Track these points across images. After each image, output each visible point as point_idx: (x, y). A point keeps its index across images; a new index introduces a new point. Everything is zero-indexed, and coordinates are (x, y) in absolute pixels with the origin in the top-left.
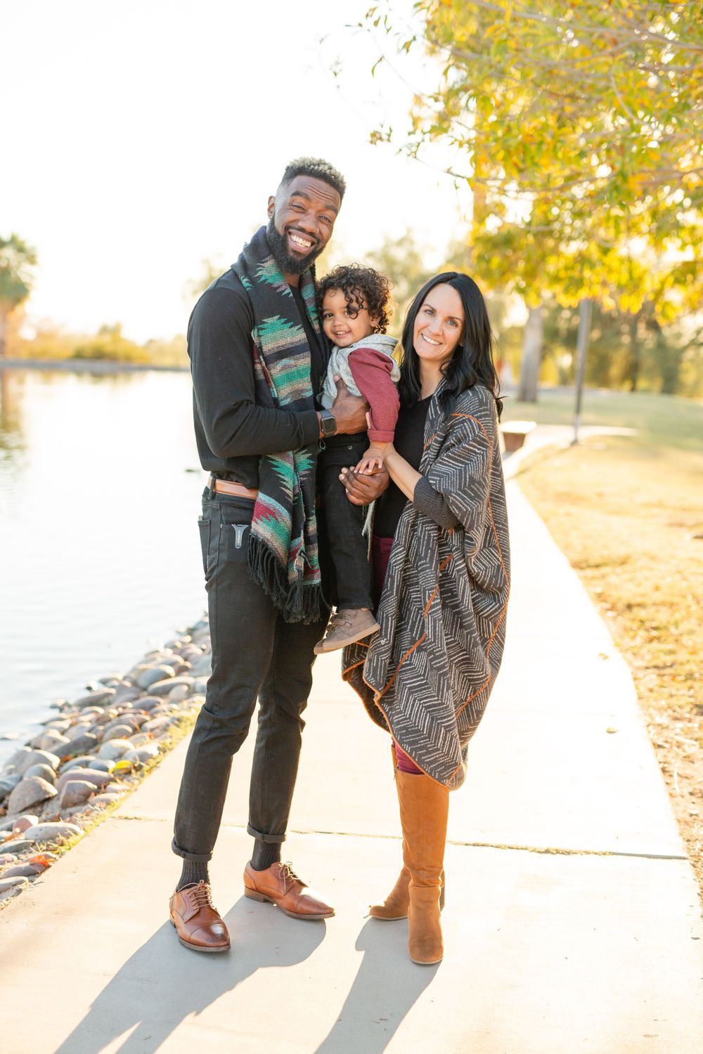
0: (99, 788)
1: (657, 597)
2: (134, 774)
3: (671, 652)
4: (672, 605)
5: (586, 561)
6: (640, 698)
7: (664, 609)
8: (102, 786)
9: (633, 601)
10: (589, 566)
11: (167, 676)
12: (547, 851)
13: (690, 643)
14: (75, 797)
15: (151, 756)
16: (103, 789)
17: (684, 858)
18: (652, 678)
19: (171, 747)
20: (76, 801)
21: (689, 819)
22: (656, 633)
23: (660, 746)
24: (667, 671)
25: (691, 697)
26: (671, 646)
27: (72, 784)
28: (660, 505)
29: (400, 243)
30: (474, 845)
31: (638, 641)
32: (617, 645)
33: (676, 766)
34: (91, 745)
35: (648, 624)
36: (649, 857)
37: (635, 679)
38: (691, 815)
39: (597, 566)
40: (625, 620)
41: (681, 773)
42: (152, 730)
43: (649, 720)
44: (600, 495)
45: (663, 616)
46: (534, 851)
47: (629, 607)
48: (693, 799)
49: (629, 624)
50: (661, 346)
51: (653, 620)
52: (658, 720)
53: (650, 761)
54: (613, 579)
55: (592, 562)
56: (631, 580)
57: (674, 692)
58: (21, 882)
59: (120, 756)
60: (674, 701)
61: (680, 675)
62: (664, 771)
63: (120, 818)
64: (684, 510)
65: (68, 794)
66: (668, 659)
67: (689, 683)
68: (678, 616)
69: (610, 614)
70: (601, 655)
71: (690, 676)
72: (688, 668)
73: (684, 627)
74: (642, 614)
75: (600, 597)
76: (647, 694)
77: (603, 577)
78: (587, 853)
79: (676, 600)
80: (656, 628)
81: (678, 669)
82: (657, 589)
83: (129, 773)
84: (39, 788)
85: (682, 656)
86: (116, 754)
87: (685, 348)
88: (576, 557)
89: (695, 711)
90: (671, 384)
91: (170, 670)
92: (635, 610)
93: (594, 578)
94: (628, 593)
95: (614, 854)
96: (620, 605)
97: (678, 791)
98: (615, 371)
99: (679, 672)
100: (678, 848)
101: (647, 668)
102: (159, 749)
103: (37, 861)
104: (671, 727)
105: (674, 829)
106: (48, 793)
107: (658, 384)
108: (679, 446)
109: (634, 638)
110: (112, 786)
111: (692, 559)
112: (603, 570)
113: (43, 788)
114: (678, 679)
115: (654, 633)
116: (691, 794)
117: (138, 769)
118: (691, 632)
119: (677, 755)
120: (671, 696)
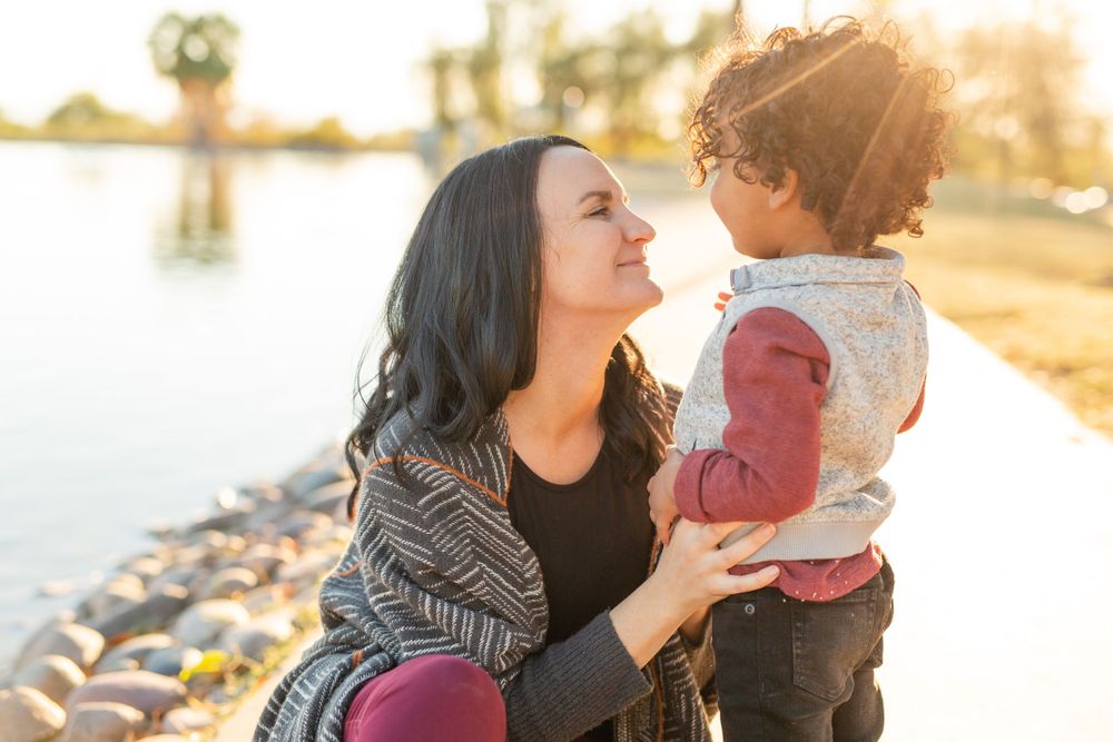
0: (148, 716)
2: (232, 687)
8: (155, 715)
15: (273, 642)
27: (87, 714)
34: (163, 612)
42: (293, 580)
59: (213, 639)
83: (220, 680)
102: (294, 624)
113: (37, 716)
117: (242, 671)
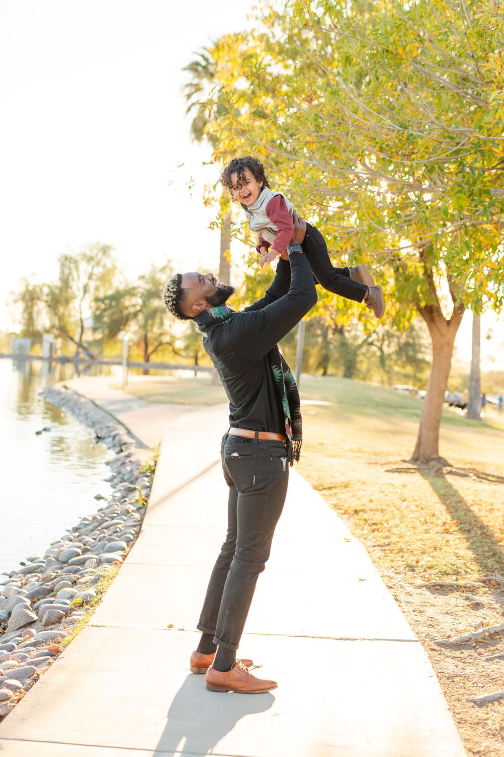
0: (66, 614)
1: (373, 506)
2: (86, 606)
3: (387, 537)
4: (382, 511)
5: (322, 486)
6: (374, 562)
7: (378, 513)
8: (68, 612)
9: (358, 509)
10: (324, 489)
11: (78, 555)
12: (341, 639)
13: (397, 532)
14: (53, 619)
15: (93, 596)
16: (69, 614)
17: (417, 641)
18: (378, 553)
19: (105, 590)
20: (54, 621)
21: (415, 623)
22: (375, 527)
23: (391, 588)
24: (387, 548)
25: (403, 561)
26: (387, 534)
27: (51, 611)
28: (360, 451)
29: (163, 269)
30: (300, 637)
31: (365, 531)
32: (353, 534)
33: (402, 598)
34: (48, 592)
35: (370, 522)
36: (398, 641)
37: (369, 552)
38: (416, 621)
39: (330, 488)
40: (355, 519)
41: (406, 601)
42: (85, 583)
43: (382, 574)
44: (321, 444)
45: (378, 517)
46: (334, 639)
47: (356, 512)
48: (415, 613)
49: (357, 522)
50: (343, 344)
51: (372, 519)
52: (386, 573)
53: (388, 595)
54: (340, 496)
55: (325, 486)
56: (353, 496)
57: (393, 558)
58: (49, 659)
59: (72, 597)
60: (394, 564)
61: (395, 550)
62: (396, 600)
63: (93, 626)
64: (376, 454)
65: (49, 617)
66: (387, 541)
67: (401, 554)
68: (387, 516)
69: (345, 516)
70: (345, 539)
71: (401, 550)
72: (399, 545)
73: (392, 523)
74: (366, 516)
75: (336, 507)
76: (377, 560)
77: (335, 494)
78: (364, 639)
79: (384, 507)
80: (375, 524)
81: (392, 546)
82: (371, 501)
83: (82, 605)
84: (27, 616)
85: (394, 539)
86: (69, 596)
87: (360, 346)
88: (316, 483)
89: (407, 569)
90: (350, 371)
91: (79, 551)
92: (361, 514)
93: (330, 495)
94: (354, 504)
95: (378, 640)
96: (350, 511)
97: (406, 610)
98: (313, 361)
99: (394, 548)
100: (413, 636)
101: (374, 546)
102: (96, 592)
103: (52, 648)
104: (395, 577)
105: (409, 628)
106: (33, 618)
107: (341, 371)
108: (360, 413)
109: (363, 530)
110: (74, 612)
111: (389, 484)
112: (334, 491)
113: (29, 615)
114: (394, 552)
115: (374, 527)
116: (414, 611)
117: (87, 603)
118: (397, 526)
119: (402, 592)
120: (392, 561)
